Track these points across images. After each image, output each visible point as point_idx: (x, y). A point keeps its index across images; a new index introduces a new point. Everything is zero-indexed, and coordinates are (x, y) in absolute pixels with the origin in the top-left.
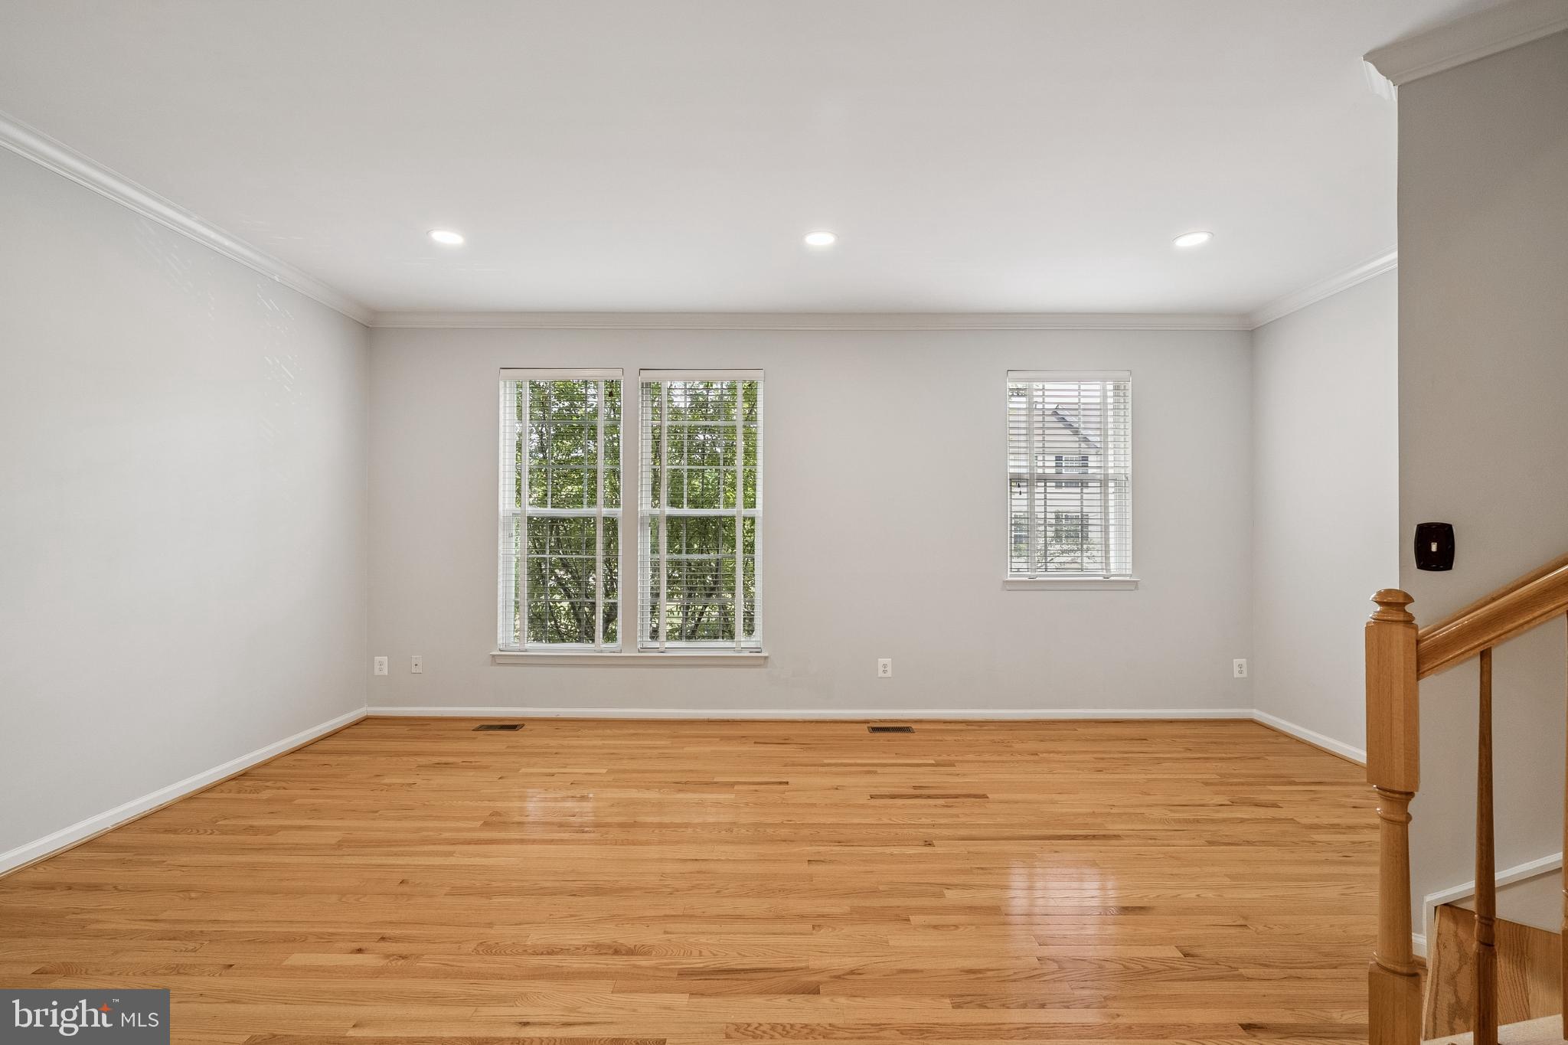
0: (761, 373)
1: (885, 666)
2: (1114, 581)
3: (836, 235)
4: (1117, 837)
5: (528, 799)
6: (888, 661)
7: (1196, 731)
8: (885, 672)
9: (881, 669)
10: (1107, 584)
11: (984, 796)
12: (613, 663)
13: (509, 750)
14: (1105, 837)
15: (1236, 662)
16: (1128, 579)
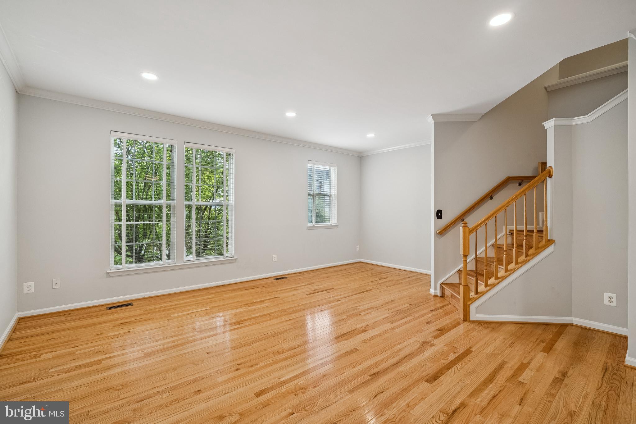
0: (234, 151)
1: (275, 257)
2: (333, 226)
3: (296, 113)
4: (371, 290)
5: (196, 322)
6: (275, 256)
7: (352, 266)
8: (275, 259)
9: (273, 259)
10: (331, 227)
11: (333, 289)
12: (167, 269)
13: (145, 312)
14: (367, 291)
15: (357, 246)
16: (335, 225)
